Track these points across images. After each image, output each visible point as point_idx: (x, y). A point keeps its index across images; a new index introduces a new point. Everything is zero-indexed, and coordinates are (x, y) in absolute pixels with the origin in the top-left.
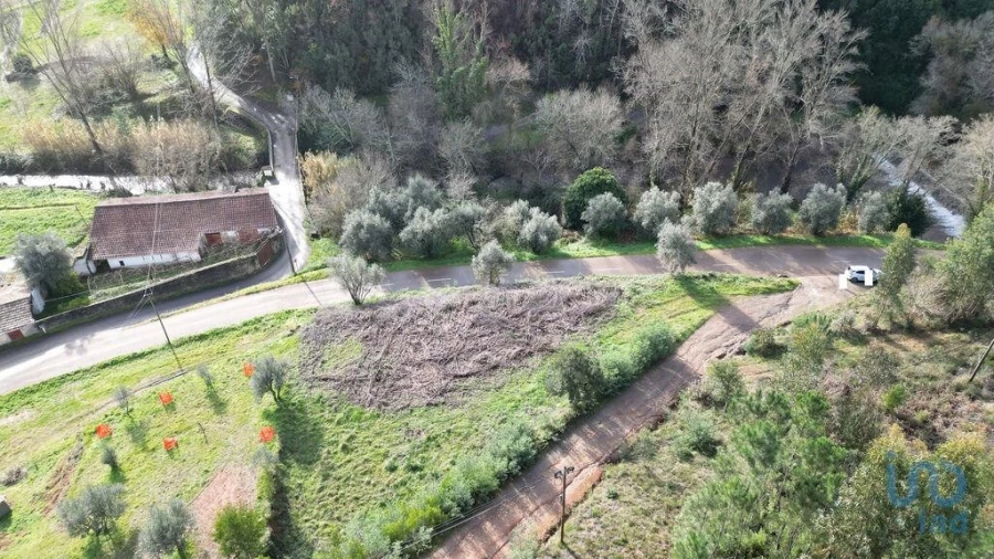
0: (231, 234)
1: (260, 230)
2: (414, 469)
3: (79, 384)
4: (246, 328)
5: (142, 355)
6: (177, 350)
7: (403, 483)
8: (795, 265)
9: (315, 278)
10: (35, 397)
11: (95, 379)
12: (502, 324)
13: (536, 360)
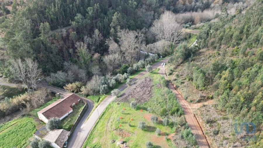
0: (74, 104)
1: (79, 101)
2: (160, 103)
3: (95, 131)
4: (107, 110)
5: (98, 122)
6: (102, 118)
7: (161, 105)
8: (155, 66)
9: (103, 100)
10: (92, 137)
11: (97, 129)
12: (144, 86)
13: (153, 88)
